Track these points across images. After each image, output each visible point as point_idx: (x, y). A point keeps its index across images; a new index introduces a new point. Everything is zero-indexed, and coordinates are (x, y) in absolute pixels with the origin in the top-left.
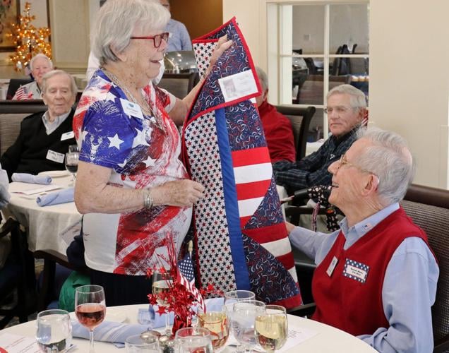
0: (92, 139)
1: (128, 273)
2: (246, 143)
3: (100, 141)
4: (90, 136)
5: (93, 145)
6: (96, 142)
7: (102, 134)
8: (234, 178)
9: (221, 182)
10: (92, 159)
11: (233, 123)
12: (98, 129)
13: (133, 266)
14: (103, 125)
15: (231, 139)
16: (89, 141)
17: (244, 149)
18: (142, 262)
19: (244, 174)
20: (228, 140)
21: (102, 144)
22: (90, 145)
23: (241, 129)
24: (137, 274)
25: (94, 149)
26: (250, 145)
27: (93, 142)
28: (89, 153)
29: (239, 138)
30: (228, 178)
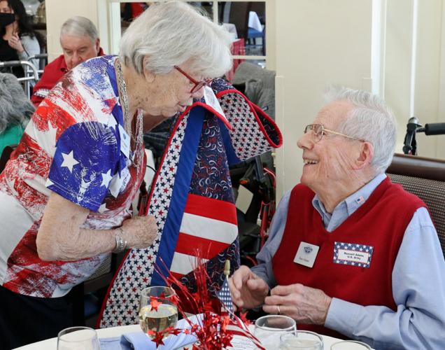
0: (84, 173)
1: (22, 292)
2: (209, 190)
3: (93, 178)
4: (81, 169)
5: (83, 181)
6: (87, 178)
7: (96, 169)
8: (180, 224)
9: (163, 223)
10: (79, 199)
11: (204, 161)
12: (94, 162)
13: (29, 284)
14: (100, 158)
15: (195, 180)
16: (80, 175)
17: (205, 195)
18: (41, 281)
19: (193, 225)
20: (190, 177)
21: (94, 182)
22: (80, 181)
23: (210, 171)
24: (33, 295)
25: (84, 187)
26: (213, 194)
27: (85, 177)
28: (77, 191)
29: (204, 181)
30: (173, 221)
